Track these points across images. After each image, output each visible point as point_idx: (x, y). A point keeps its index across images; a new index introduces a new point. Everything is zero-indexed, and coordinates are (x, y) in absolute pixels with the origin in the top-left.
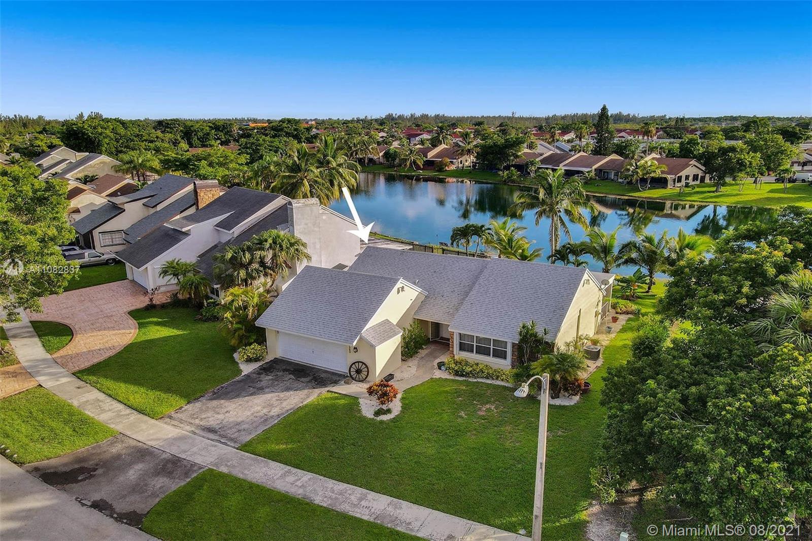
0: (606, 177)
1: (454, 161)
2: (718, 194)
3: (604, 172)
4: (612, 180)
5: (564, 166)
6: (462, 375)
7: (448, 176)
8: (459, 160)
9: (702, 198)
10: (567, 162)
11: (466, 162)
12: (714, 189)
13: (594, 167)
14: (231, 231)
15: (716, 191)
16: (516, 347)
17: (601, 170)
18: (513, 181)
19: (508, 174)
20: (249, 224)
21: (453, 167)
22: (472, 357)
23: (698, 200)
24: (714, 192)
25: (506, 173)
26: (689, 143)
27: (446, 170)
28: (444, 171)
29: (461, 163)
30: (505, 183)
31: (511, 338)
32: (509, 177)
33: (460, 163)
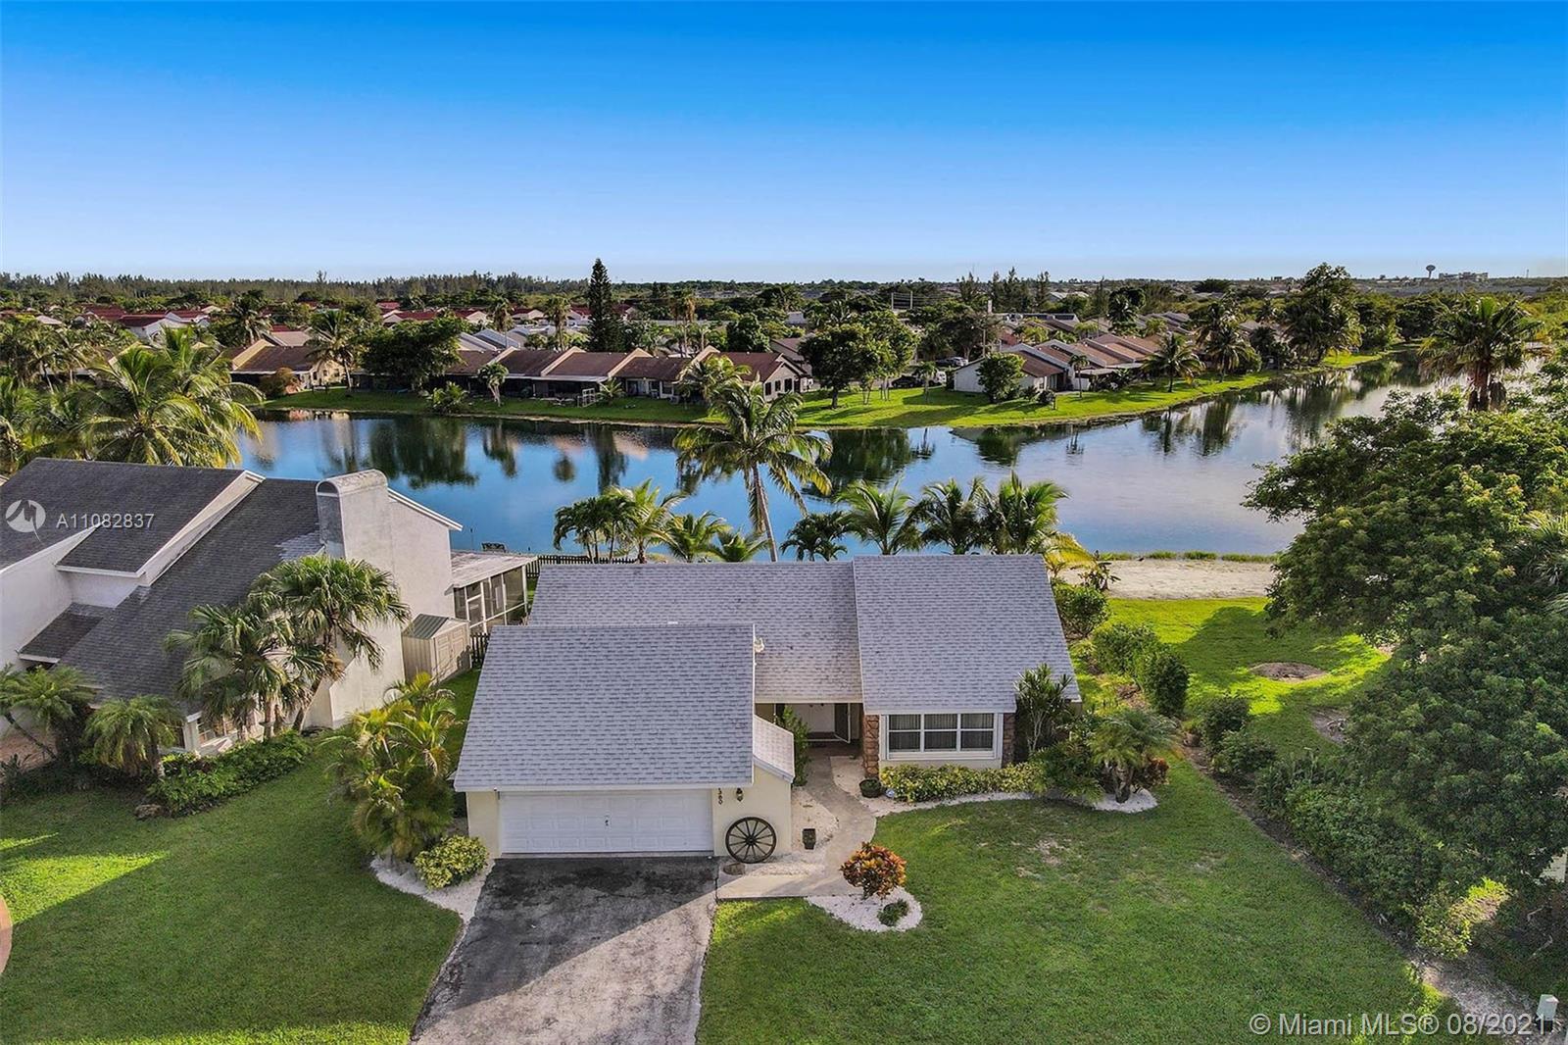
0: (635, 391)
1: (301, 373)
2: (838, 410)
3: (630, 382)
4: (648, 396)
5: (549, 373)
6: (931, 797)
7: (295, 406)
8: (311, 372)
9: (820, 419)
10: (553, 366)
11: (325, 375)
12: (829, 402)
13: (611, 374)
14: (139, 573)
15: (833, 406)
16: (1012, 720)
17: (623, 380)
18: (456, 409)
19: (441, 395)
20: (178, 549)
21: (302, 388)
22: (922, 757)
23: (817, 422)
24: (829, 407)
25: (437, 392)
26: (741, 326)
27: (287, 394)
28: (283, 396)
29: (315, 378)
30: (438, 413)
31: (999, 706)
32: (447, 402)
33: (312, 378)
